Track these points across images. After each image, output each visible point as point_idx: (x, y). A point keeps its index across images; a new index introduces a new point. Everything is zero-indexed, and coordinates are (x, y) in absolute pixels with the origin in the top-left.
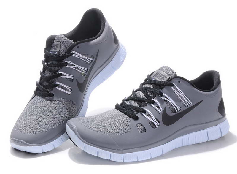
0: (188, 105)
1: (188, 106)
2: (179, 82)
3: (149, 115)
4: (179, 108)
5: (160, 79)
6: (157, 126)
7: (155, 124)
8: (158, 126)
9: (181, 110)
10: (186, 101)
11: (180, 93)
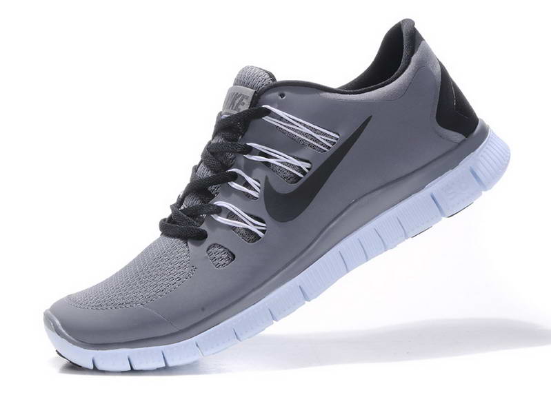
0: (331, 146)
1: (329, 148)
2: (282, 95)
3: (231, 215)
4: (305, 166)
5: (235, 110)
6: (261, 234)
7: (254, 229)
8: (263, 231)
9: (312, 166)
10: (318, 137)
11: (292, 124)
